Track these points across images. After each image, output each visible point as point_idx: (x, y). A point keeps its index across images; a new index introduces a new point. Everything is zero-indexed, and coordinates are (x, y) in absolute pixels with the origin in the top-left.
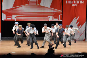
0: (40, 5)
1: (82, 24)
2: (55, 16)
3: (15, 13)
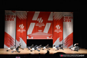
0: (44, 32)
1: (61, 41)
2: (50, 37)
3: (33, 36)
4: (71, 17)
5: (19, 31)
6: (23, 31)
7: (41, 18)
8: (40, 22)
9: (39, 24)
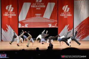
2: (53, 24)
5: (6, 15)
6: (12, 15)
8: (37, 1)
9: (37, 5)
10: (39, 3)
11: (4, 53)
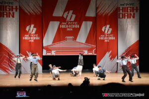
0: (77, 41)
1: (114, 58)
2: (90, 50)
4: (135, 8)
5: (26, 38)
6: (34, 38)
7: (71, 12)
8: (68, 19)
9: (67, 24)
10: (71, 22)
11: (22, 91)
